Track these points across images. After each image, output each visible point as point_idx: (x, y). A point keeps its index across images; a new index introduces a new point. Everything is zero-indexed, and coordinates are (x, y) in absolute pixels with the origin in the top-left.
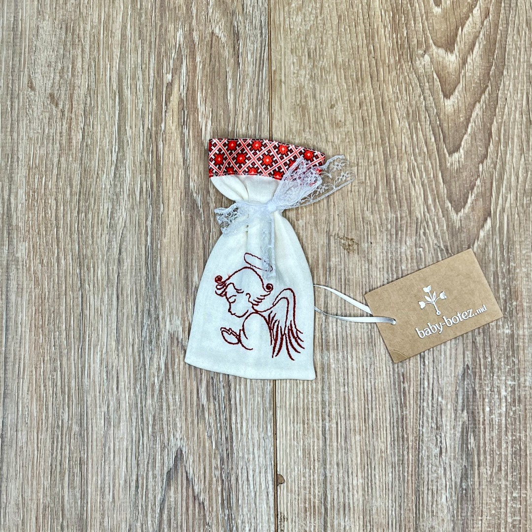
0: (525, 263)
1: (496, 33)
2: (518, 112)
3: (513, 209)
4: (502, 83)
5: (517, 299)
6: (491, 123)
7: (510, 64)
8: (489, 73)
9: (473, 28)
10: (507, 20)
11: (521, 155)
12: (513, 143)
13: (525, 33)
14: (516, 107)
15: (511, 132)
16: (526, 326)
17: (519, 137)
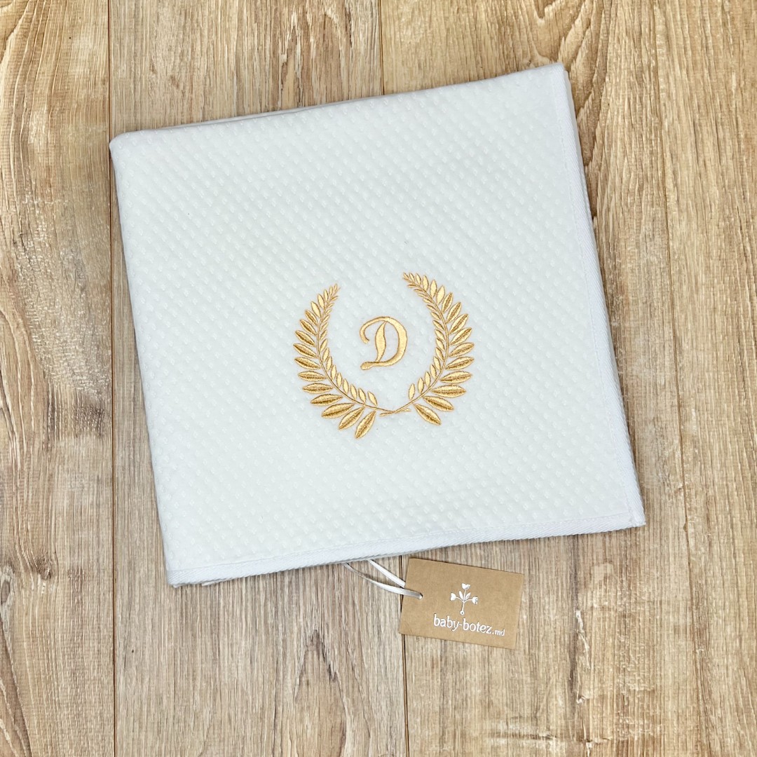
0: (630, 259)
1: (597, 43)
2: (620, 116)
3: (618, 209)
4: (605, 89)
5: (623, 293)
6: (595, 128)
7: (612, 72)
8: (591, 81)
9: (576, 38)
10: (608, 30)
11: (624, 156)
12: (616, 146)
13: (625, 42)
14: (618, 112)
15: (614, 136)
16: (632, 318)
17: (623, 140)
